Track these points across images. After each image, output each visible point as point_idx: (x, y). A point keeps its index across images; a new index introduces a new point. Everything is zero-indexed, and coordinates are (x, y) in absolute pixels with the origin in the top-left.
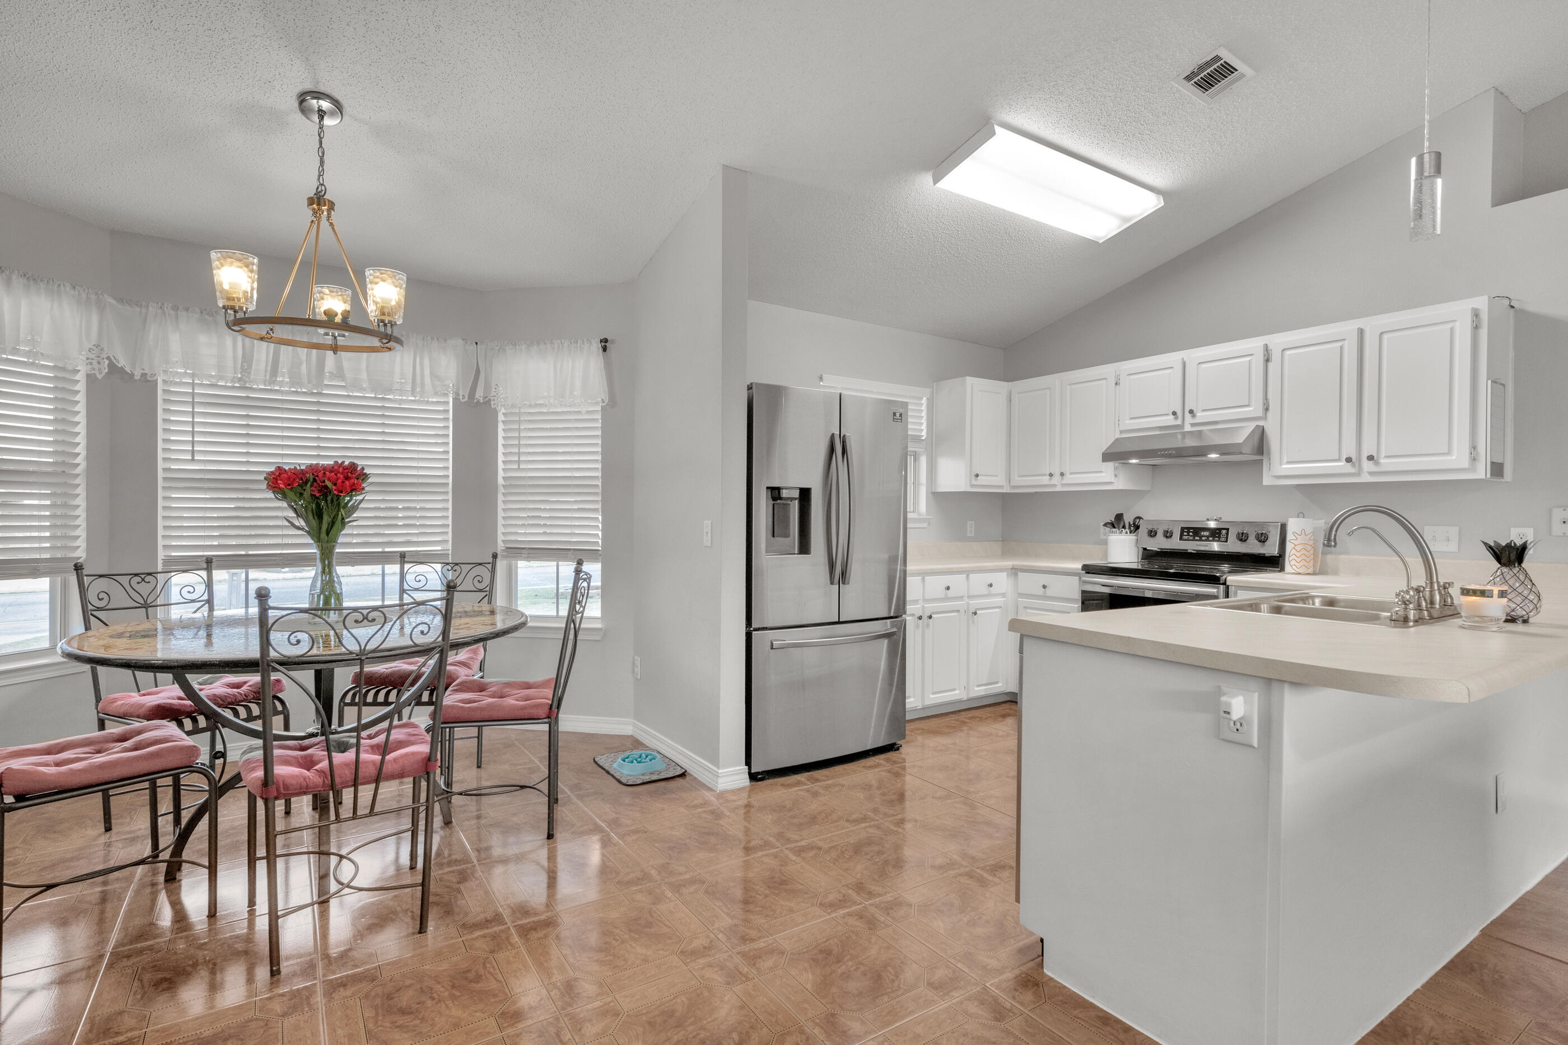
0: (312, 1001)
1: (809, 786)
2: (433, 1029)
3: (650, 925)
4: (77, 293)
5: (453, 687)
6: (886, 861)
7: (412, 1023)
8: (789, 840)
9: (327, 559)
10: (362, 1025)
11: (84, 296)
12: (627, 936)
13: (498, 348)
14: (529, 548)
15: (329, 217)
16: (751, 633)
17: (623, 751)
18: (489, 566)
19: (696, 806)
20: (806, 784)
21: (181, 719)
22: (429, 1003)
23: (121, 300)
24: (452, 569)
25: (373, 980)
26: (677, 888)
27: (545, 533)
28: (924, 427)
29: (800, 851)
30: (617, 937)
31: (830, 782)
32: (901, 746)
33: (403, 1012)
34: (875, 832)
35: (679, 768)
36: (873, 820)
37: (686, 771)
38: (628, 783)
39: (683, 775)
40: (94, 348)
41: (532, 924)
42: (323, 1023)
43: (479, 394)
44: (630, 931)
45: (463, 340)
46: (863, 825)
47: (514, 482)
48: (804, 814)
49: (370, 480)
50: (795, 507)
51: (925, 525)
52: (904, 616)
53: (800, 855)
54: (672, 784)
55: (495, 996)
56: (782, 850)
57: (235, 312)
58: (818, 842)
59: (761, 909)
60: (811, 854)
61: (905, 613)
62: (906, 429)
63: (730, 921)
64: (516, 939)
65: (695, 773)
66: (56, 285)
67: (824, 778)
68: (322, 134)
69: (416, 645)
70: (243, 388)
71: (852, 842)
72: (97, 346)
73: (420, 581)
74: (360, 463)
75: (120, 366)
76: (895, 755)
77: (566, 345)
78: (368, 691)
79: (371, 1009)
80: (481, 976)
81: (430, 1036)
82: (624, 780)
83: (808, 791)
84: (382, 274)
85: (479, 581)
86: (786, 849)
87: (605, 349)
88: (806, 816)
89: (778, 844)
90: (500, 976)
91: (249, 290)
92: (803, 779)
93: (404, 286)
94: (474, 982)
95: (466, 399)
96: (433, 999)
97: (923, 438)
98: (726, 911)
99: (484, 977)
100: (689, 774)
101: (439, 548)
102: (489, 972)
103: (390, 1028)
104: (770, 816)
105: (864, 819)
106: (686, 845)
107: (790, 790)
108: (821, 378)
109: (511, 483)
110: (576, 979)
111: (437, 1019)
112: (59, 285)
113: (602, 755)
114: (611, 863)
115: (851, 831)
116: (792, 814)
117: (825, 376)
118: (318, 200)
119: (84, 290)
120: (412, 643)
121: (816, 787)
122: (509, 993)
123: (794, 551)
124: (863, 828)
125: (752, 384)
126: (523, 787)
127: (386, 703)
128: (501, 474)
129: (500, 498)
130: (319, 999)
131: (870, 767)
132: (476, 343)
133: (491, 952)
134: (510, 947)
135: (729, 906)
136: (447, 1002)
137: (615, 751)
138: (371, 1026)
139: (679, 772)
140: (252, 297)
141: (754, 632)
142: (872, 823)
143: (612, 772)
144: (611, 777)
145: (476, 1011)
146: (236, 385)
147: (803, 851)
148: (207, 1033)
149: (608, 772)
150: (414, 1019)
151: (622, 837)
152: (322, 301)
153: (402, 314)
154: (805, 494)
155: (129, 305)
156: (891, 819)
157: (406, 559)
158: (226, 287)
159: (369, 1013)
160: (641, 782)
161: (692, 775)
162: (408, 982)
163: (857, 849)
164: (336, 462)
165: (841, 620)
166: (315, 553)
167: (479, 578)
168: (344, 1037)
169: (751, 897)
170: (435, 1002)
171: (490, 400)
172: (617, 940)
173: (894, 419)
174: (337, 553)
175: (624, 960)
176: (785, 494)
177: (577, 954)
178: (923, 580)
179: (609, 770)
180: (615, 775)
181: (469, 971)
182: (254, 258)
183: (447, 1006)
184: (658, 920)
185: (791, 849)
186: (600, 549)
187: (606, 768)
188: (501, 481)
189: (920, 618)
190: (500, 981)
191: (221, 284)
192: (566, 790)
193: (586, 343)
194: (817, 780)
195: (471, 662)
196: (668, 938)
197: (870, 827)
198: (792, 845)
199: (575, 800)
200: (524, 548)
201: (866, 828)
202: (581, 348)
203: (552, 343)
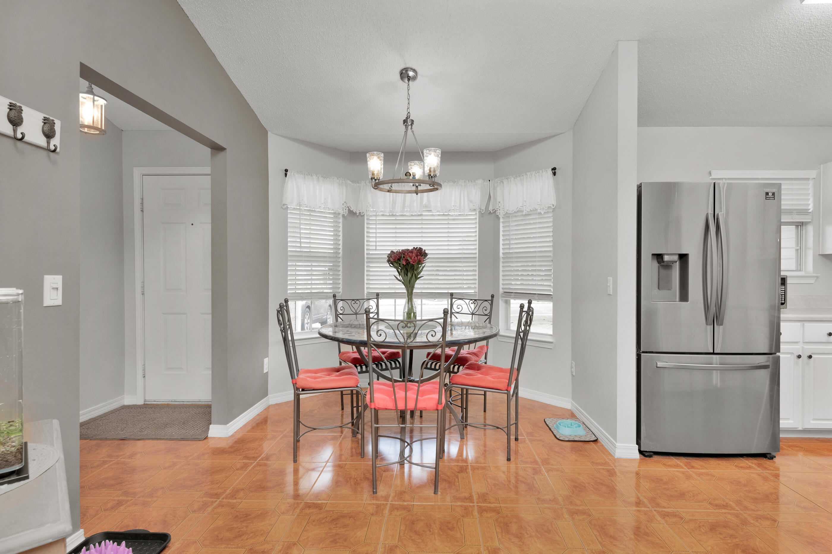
0: (384, 512)
1: (686, 469)
2: (425, 547)
3: (549, 531)
4: (339, 181)
5: (467, 366)
6: (737, 545)
7: (418, 541)
8: (658, 505)
9: (410, 296)
10: (398, 532)
11: (341, 181)
12: (534, 534)
13: (500, 181)
14: (515, 293)
15: (411, 128)
16: (641, 355)
17: (562, 418)
18: (490, 302)
19: (598, 464)
20: (683, 468)
21: (362, 366)
22: (428, 533)
23: (352, 182)
24: (473, 302)
25: (409, 511)
26: (572, 513)
27: (522, 284)
28: (811, 202)
29: (665, 515)
30: (528, 532)
31: (703, 471)
32: (775, 457)
33: (416, 533)
34: (734, 519)
35: (594, 436)
36: (734, 509)
37: (597, 439)
38: (559, 439)
39: (596, 441)
40: (344, 203)
41: (486, 508)
42: (385, 525)
43: (491, 208)
44: (537, 531)
45: (483, 180)
46: (724, 511)
47: (508, 256)
48: (676, 489)
49: (428, 257)
50: (677, 267)
51: (812, 281)
52: (778, 354)
53: (664, 518)
54: (587, 446)
55: (457, 541)
56: (651, 511)
57: (375, 180)
58: (682, 513)
59: (625, 547)
60: (674, 520)
61: (779, 351)
62: (780, 205)
63: (601, 548)
64: (476, 513)
65: (603, 442)
66: (332, 178)
67: (699, 467)
68: (409, 88)
69: (429, 342)
70: (393, 215)
71: (710, 521)
72: (345, 202)
73: (459, 308)
74: (424, 248)
75: (351, 210)
76: (768, 463)
77: (533, 175)
78: (432, 363)
79: (404, 526)
80: (454, 528)
81: (423, 551)
82: (558, 437)
83: (683, 473)
84: (429, 151)
85: (485, 310)
86: (655, 510)
87: (554, 174)
88: (676, 491)
89: (649, 505)
90: (463, 531)
91: (380, 169)
92: (681, 464)
93: (440, 156)
94: (450, 530)
95: (484, 212)
96: (430, 531)
97: (810, 211)
98: (600, 539)
99: (455, 529)
100: (599, 441)
101: (473, 291)
102: (458, 527)
103: (409, 539)
104: (649, 484)
105: (725, 506)
106: (585, 487)
107: (669, 469)
108: (710, 173)
109: (508, 257)
110: (499, 549)
111: (429, 543)
112: (333, 178)
113: (549, 418)
114: (537, 485)
115: (711, 512)
116: (666, 486)
117: (713, 172)
118: (407, 122)
119: (341, 179)
120: (427, 341)
121: (690, 471)
122: (464, 543)
123: (676, 299)
124: (722, 513)
125: (641, 184)
126: (498, 428)
127: (435, 369)
128: (501, 251)
129: (501, 265)
130: (386, 512)
131: (741, 467)
132: (489, 181)
133: (462, 516)
134: (472, 517)
135: (603, 537)
136: (435, 536)
137: (558, 417)
138: (402, 534)
139: (593, 438)
140: (381, 172)
141: (642, 354)
142: (732, 511)
143: (552, 430)
144: (551, 432)
145: (447, 547)
146: (391, 214)
147: (668, 516)
148: (345, 512)
149: (550, 429)
150: (419, 539)
151: (548, 471)
152: (411, 169)
153: (439, 170)
154: (683, 258)
155: (355, 183)
156: (750, 512)
157: (453, 297)
158: (371, 169)
159: (403, 528)
160: (568, 439)
161: (600, 443)
162: (423, 518)
163: (714, 528)
164: (414, 248)
165: (715, 352)
166: (405, 293)
167: (485, 308)
168: (390, 535)
169: (620, 536)
170: (430, 533)
171: (496, 210)
172: (528, 534)
173: (766, 197)
174: (414, 292)
175: (529, 548)
176: (666, 258)
177: (504, 534)
178: (803, 326)
179: (551, 428)
180: (553, 432)
181: (450, 523)
182: (382, 154)
183: (435, 539)
184: (555, 530)
185: (658, 512)
186: (552, 294)
187: (550, 427)
188: (501, 255)
189: (799, 357)
190: (462, 534)
191: (370, 169)
192: (524, 435)
193: (544, 172)
194: (693, 467)
195: (479, 354)
196: (558, 544)
197: (729, 513)
198: (660, 509)
199: (528, 442)
200: (512, 293)
201: (725, 513)
202: (541, 175)
203: (526, 175)
